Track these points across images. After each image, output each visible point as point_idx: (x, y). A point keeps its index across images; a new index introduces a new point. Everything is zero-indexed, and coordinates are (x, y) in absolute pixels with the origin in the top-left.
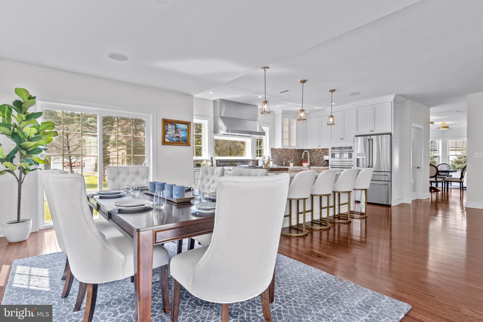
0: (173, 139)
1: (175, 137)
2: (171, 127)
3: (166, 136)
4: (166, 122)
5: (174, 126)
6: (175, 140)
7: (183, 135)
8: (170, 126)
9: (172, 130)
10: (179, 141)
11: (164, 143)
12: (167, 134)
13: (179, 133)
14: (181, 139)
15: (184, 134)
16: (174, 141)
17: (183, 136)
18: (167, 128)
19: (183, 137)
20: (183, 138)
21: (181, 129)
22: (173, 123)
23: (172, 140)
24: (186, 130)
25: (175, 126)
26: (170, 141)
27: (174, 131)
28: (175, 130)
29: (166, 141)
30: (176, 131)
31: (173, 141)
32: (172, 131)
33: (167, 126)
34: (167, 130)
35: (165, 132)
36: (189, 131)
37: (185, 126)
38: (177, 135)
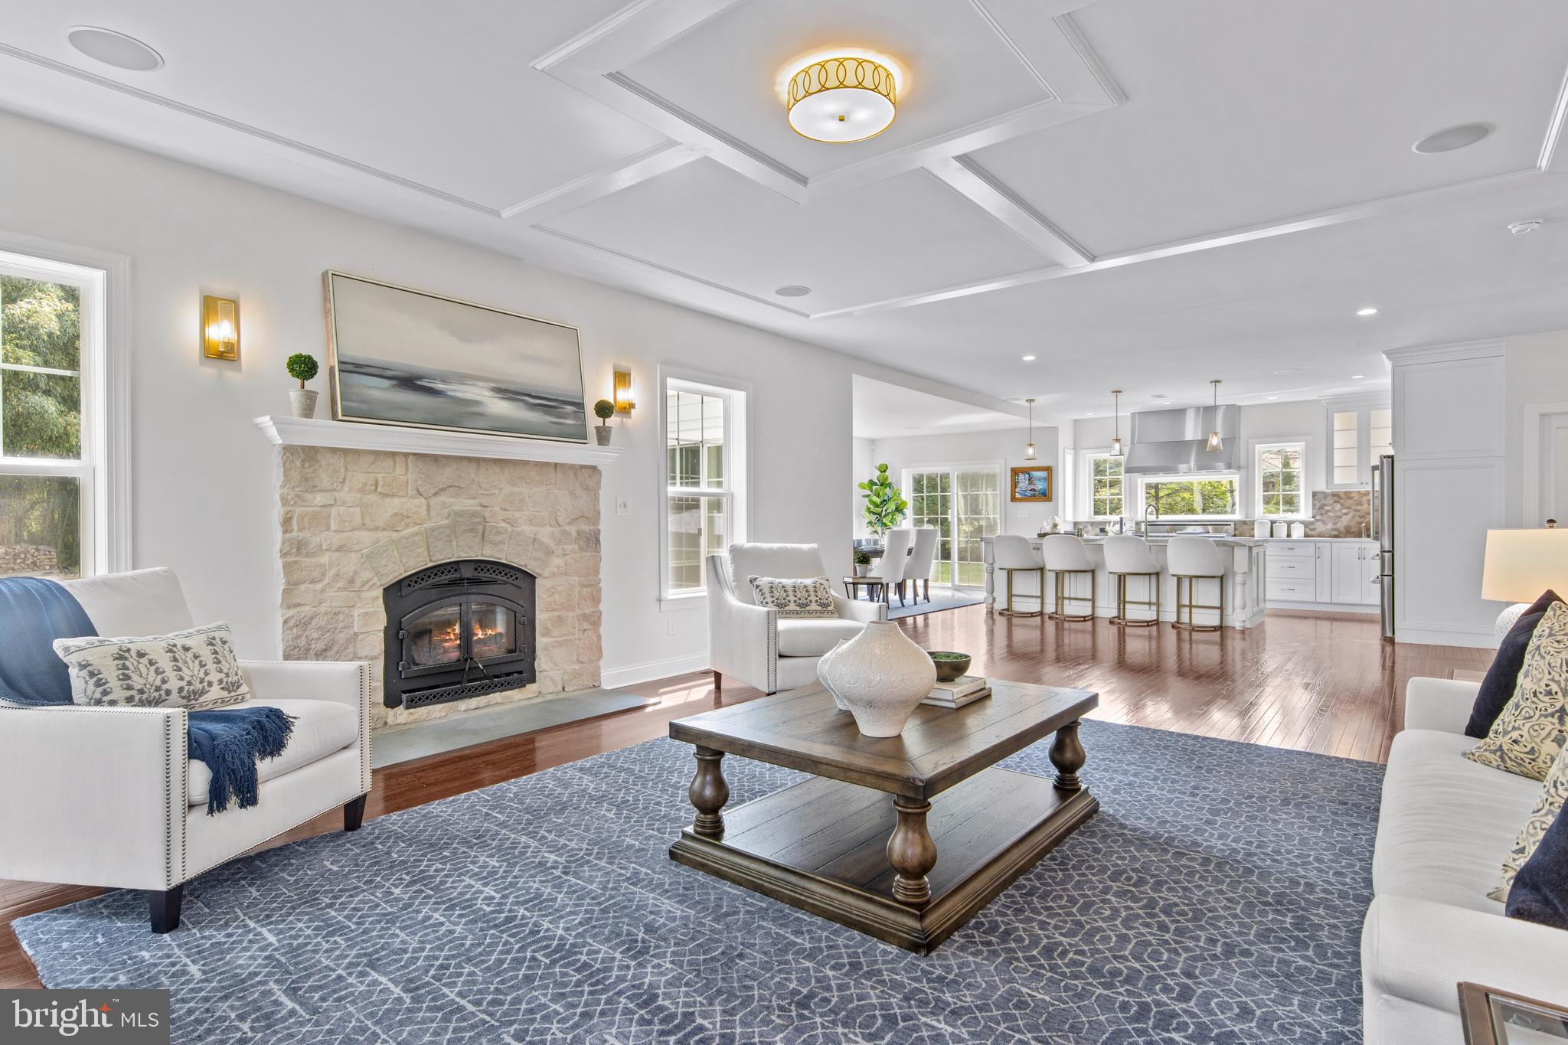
4: (1015, 472)
5: (1027, 476)
7: (1040, 486)
8: (1021, 476)
10: (1034, 495)
11: (1013, 499)
17: (1040, 487)
22: (1026, 471)
24: (1045, 478)
35: (1015, 484)
36: (1049, 479)
37: (1043, 474)
38: (1032, 487)
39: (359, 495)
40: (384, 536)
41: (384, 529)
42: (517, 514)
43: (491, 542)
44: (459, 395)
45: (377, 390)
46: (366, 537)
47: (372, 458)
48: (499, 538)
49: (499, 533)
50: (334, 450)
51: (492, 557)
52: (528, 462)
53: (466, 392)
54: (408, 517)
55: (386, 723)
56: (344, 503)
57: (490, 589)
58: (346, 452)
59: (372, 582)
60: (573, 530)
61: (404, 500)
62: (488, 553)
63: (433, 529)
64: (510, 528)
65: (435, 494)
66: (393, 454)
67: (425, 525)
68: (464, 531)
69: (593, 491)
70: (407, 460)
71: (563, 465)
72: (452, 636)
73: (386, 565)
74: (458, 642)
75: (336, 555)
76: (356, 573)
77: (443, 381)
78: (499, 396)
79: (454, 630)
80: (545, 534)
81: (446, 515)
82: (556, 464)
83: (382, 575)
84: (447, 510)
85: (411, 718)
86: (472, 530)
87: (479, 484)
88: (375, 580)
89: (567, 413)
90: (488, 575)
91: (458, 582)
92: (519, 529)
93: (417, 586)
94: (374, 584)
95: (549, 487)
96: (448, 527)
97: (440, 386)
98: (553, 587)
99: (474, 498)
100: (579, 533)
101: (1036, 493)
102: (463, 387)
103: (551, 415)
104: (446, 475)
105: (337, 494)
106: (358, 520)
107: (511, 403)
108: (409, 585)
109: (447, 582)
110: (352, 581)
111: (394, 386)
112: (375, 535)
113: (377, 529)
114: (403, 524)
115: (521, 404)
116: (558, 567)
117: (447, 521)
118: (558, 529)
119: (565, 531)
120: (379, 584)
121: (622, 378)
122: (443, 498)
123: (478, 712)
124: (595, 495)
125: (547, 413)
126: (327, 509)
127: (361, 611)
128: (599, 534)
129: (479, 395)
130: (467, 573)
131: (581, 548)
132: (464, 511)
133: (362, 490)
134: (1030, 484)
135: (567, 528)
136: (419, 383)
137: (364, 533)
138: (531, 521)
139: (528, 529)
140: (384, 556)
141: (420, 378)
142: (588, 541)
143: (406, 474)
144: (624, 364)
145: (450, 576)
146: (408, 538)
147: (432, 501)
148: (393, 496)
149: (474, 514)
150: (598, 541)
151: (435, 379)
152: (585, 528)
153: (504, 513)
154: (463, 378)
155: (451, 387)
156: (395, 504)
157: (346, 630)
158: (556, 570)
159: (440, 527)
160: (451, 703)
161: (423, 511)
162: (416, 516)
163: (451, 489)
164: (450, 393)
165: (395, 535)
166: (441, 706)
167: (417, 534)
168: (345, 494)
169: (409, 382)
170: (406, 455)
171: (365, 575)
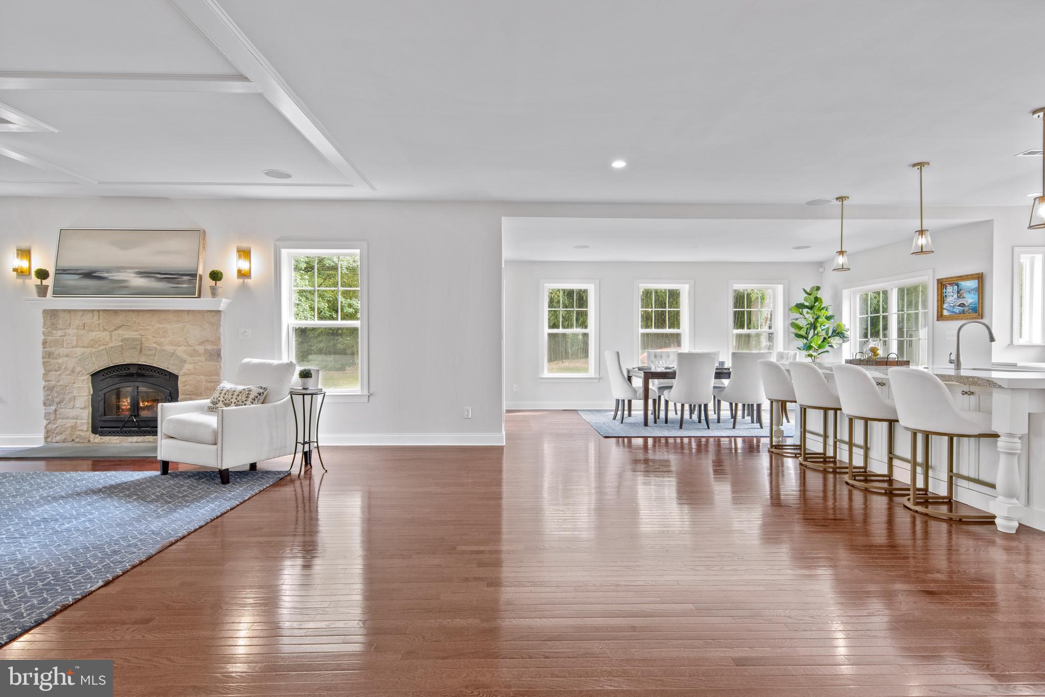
0: (955, 310)
1: (958, 306)
2: (951, 290)
3: (945, 306)
4: (942, 284)
5: (956, 287)
6: (958, 311)
7: (970, 299)
8: (949, 289)
9: (952, 294)
10: (963, 312)
11: (940, 317)
12: (946, 302)
13: (963, 298)
14: (967, 308)
15: (972, 298)
16: (957, 313)
17: (970, 301)
18: (946, 292)
19: (971, 304)
20: (971, 306)
21: (966, 290)
22: (955, 281)
23: (952, 312)
24: (976, 290)
25: (957, 285)
26: (951, 314)
27: (956, 296)
28: (958, 292)
29: (944, 314)
30: (959, 295)
31: (954, 312)
32: (952, 296)
33: (946, 288)
34: (946, 296)
35: (941, 299)
36: (980, 290)
37: (973, 284)
38: (961, 301)
39: (76, 331)
40: (88, 350)
41: (88, 347)
42: (162, 340)
43: (145, 355)
44: (115, 278)
45: (71, 281)
46: (79, 351)
47: (81, 313)
48: (152, 352)
49: (150, 350)
50: (65, 311)
51: (145, 362)
52: (169, 311)
53: (118, 276)
54: (100, 341)
55: (89, 441)
56: (69, 335)
57: (150, 380)
58: (70, 311)
59: (82, 372)
60: (201, 349)
61: (99, 333)
62: (143, 361)
63: (112, 347)
64: (158, 347)
65: (115, 330)
66: (93, 311)
67: (109, 345)
68: (129, 348)
69: (217, 325)
70: (99, 313)
71: (193, 311)
72: (126, 404)
73: (88, 365)
74: (129, 407)
75: (66, 359)
76: (74, 368)
77: (108, 272)
78: (140, 276)
79: (127, 400)
80: (181, 351)
81: (120, 340)
82: (189, 310)
83: (86, 369)
84: (121, 338)
85: (102, 441)
86: (134, 348)
87: (139, 324)
88: (84, 371)
89: (184, 281)
90: (147, 372)
91: (132, 375)
92: (164, 348)
93: (107, 376)
94: (83, 374)
95: (184, 324)
96: (119, 346)
97: (106, 275)
98: (186, 381)
99: (137, 331)
100: (205, 350)
101: (966, 309)
102: (118, 274)
103: (172, 283)
104: (118, 320)
105: (66, 331)
106: (75, 342)
107: (148, 279)
108: (103, 375)
109: (124, 374)
110: (73, 372)
111: (80, 278)
112: (83, 350)
113: (84, 347)
114: (97, 345)
115: (153, 279)
116: (188, 370)
117: (121, 343)
118: (191, 348)
119: (194, 349)
120: (86, 373)
121: (245, 253)
122: (120, 332)
123: (137, 444)
124: (217, 328)
125: (169, 282)
126: (63, 337)
127: (77, 386)
128: (220, 351)
129: (126, 277)
130: (133, 370)
131: (206, 360)
132: (128, 338)
133: (78, 328)
134: (959, 297)
135: (196, 348)
136: (94, 275)
137: (79, 349)
138: (171, 343)
139: (169, 348)
140: (87, 360)
141: (95, 272)
142: (211, 355)
143: (99, 320)
144: (245, 245)
145: (125, 372)
146: (98, 352)
147: (113, 333)
148: (93, 331)
149: (134, 340)
150: (219, 355)
151: (103, 272)
152: (209, 347)
153: (154, 338)
154: (119, 269)
155: (111, 275)
156: (93, 335)
157: (70, 394)
158: (187, 372)
159: (116, 346)
160: (123, 437)
161: (107, 339)
162: (104, 341)
163: (124, 327)
164: (110, 278)
165: (94, 350)
166: (118, 437)
167: (103, 350)
168: (69, 331)
169: (89, 275)
170: (98, 311)
171: (78, 369)
